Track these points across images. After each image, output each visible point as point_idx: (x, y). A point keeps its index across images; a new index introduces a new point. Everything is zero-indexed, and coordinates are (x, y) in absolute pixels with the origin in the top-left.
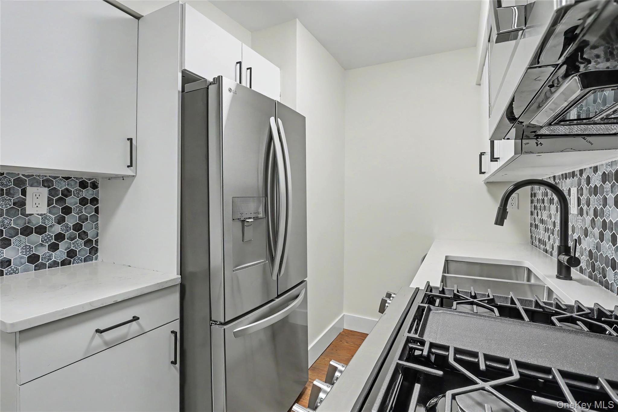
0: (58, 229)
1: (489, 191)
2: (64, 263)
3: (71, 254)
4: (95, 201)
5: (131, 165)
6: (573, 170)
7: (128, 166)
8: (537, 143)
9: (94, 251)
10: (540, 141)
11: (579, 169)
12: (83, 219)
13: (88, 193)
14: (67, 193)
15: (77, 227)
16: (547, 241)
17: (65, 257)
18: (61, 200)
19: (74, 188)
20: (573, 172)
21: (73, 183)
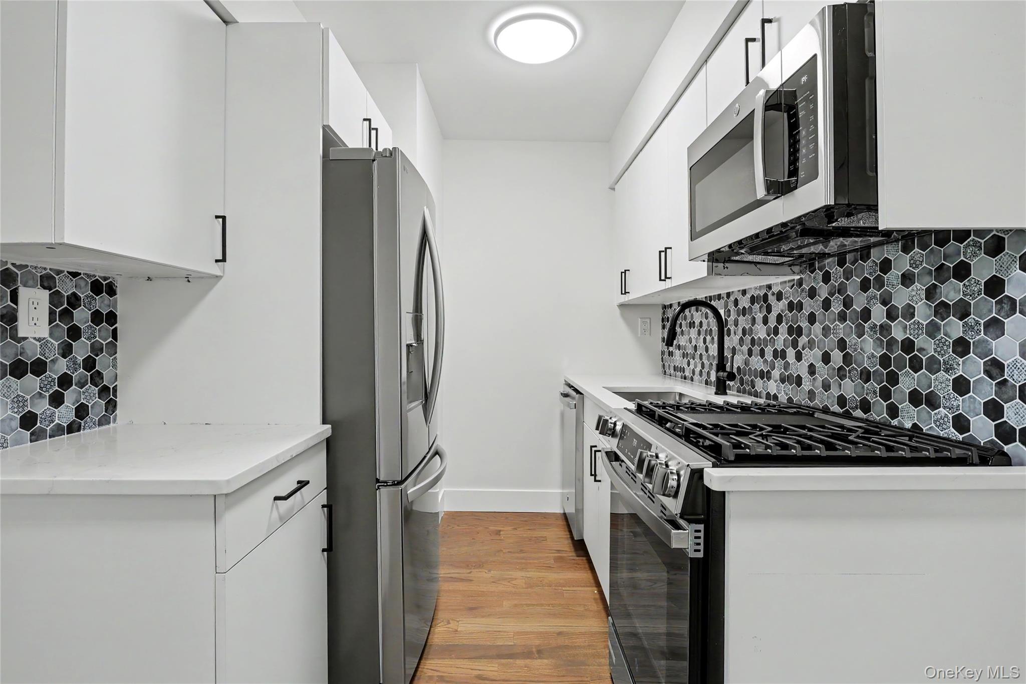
0: (62, 367)
1: (622, 315)
2: (72, 428)
3: (82, 411)
4: (112, 318)
5: (224, 260)
6: (719, 293)
7: (217, 261)
8: (724, 267)
9: (111, 405)
10: (727, 265)
11: (726, 292)
12: (97, 349)
13: (102, 303)
14: (74, 301)
15: (89, 364)
16: (686, 367)
17: (72, 416)
18: (67, 315)
19: (84, 293)
20: (719, 295)
21: (82, 283)
